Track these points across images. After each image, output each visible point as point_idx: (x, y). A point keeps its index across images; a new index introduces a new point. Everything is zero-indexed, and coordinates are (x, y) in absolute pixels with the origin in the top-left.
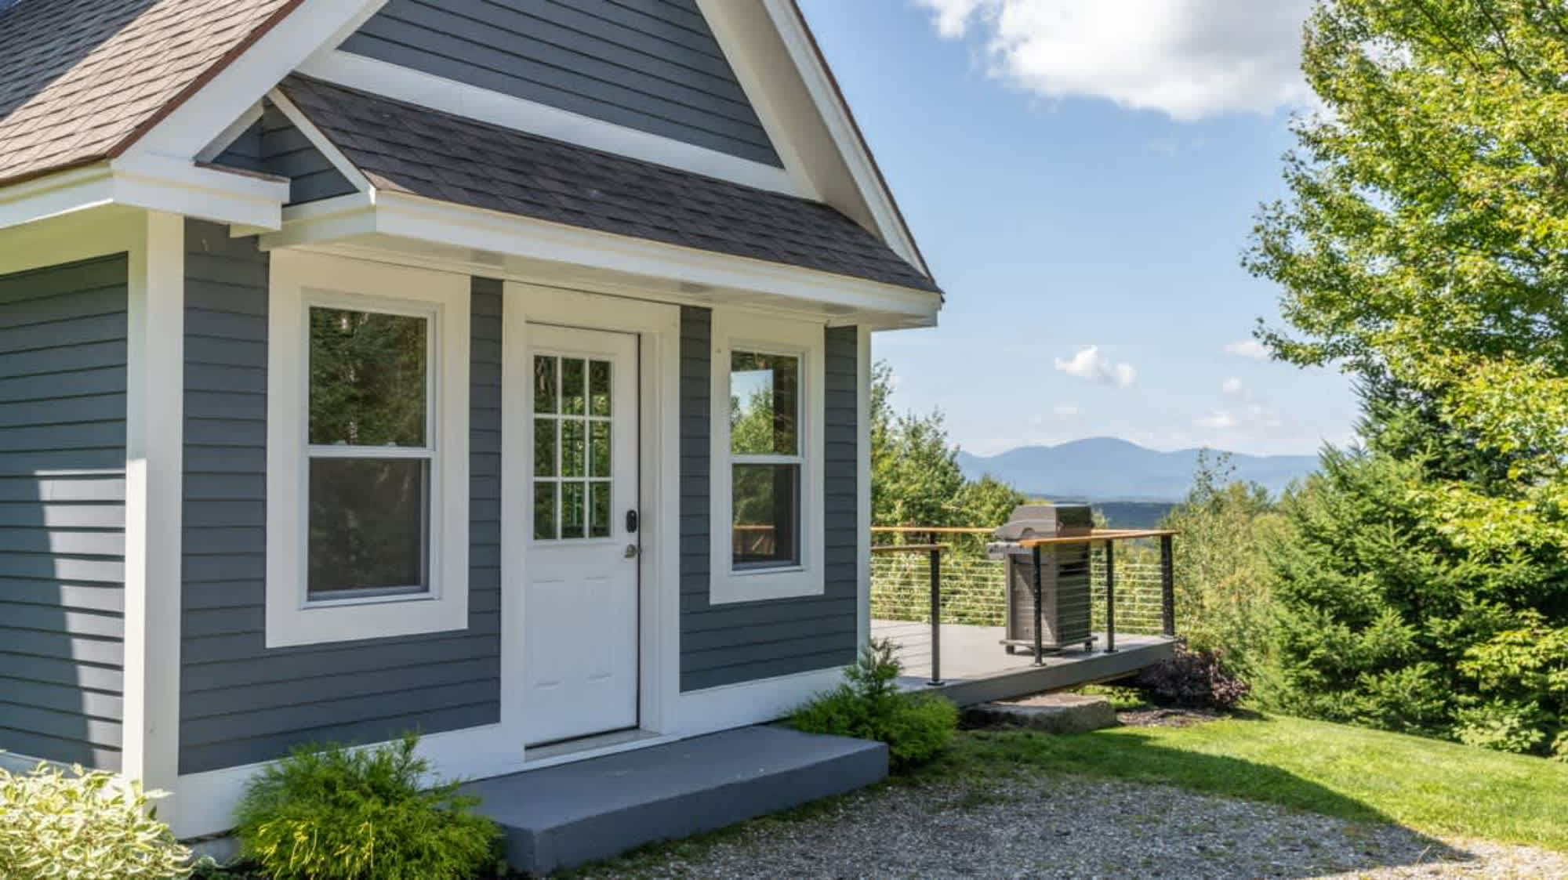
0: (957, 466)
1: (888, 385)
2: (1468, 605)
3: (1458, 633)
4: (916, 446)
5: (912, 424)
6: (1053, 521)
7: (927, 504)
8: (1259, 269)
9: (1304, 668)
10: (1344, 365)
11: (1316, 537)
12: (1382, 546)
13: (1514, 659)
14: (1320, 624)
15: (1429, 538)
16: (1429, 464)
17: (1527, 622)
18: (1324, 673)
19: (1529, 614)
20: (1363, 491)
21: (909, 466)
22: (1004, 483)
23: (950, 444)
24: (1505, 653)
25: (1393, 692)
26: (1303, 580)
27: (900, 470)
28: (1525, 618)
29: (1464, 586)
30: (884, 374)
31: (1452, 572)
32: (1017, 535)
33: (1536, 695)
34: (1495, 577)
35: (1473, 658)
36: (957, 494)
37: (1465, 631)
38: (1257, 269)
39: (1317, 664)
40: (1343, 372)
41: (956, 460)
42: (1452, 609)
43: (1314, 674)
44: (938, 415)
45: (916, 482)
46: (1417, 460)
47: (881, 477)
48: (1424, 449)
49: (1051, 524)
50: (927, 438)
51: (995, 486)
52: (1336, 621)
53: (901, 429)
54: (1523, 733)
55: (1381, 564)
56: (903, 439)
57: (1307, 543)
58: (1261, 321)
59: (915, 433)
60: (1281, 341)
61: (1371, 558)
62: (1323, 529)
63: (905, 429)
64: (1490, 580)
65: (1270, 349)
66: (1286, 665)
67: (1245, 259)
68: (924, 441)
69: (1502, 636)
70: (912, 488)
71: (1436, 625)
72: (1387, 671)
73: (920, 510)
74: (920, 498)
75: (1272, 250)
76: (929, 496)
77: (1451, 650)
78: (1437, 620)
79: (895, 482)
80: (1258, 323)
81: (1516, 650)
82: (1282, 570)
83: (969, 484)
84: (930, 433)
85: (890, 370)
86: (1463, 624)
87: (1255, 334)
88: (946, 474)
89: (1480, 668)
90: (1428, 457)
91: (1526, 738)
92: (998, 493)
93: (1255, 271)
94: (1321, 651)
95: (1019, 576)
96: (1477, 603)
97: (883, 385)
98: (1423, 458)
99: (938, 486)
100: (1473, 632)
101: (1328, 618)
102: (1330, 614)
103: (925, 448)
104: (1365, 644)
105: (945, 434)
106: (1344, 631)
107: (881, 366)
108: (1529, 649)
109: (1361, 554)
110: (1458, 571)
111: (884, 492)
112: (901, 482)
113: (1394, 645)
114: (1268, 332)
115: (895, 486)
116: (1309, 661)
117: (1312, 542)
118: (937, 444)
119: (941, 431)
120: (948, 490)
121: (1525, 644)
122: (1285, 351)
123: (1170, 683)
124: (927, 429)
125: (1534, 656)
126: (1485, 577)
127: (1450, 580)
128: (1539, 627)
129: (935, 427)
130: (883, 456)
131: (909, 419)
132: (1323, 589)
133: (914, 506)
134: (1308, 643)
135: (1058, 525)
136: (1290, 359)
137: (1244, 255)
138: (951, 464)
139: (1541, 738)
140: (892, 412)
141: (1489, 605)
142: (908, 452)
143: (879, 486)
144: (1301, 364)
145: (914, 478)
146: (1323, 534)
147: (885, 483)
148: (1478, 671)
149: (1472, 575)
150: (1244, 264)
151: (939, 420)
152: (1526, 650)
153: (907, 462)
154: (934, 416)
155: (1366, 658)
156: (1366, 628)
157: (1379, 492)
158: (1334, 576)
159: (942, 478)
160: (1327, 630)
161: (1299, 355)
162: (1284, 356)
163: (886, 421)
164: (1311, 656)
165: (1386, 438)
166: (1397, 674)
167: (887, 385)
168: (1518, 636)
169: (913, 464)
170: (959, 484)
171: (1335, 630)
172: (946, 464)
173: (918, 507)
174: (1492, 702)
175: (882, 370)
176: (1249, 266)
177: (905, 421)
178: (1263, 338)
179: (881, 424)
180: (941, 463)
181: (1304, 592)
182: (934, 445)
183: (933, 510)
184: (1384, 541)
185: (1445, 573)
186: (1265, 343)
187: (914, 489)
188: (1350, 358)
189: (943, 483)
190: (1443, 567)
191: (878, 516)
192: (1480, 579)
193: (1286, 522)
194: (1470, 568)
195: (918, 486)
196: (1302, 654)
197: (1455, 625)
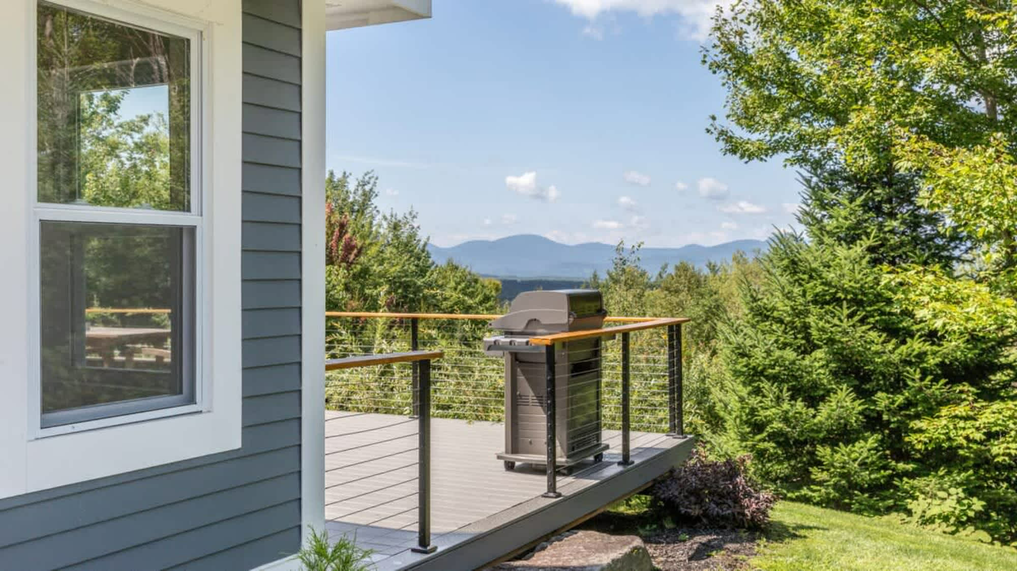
0: (428, 253)
1: (376, 190)
2: (913, 380)
3: (901, 408)
4: (397, 237)
5: (393, 220)
6: (565, 310)
7: (405, 282)
8: (718, 67)
9: (760, 441)
10: (787, 160)
11: (767, 317)
12: (835, 325)
13: (960, 432)
14: (779, 400)
15: (878, 318)
16: (871, 249)
17: (964, 396)
18: (779, 444)
19: (966, 388)
20: (813, 274)
21: (391, 253)
22: (464, 267)
23: (422, 236)
24: (951, 427)
25: (844, 463)
26: (759, 358)
27: (384, 256)
28: (961, 392)
29: (910, 363)
30: (372, 181)
31: (898, 351)
32: (520, 327)
33: (971, 463)
34: (934, 353)
35: (920, 431)
36: (428, 274)
37: (909, 404)
38: (716, 67)
39: (772, 437)
40: (785, 166)
41: (427, 248)
42: (897, 384)
43: (770, 446)
44: (414, 213)
45: (397, 264)
46: (861, 246)
47: (369, 260)
48: (868, 235)
49: (561, 315)
50: (405, 232)
51: (457, 268)
52: (793, 398)
53: (385, 224)
54: (966, 502)
55: (831, 341)
56: (387, 231)
57: (758, 322)
58: (714, 118)
59: (396, 227)
60: (731, 137)
61: (824, 337)
62: (774, 309)
63: (389, 224)
64: (930, 357)
65: (722, 144)
66: (743, 438)
67: (705, 56)
68: (403, 233)
69: (944, 411)
70: (393, 269)
71: (882, 399)
72: (841, 444)
73: (399, 287)
74: (400, 277)
75: (729, 48)
76: (406, 276)
77: (894, 422)
78: (884, 395)
79: (381, 265)
80: (711, 121)
81: (962, 424)
82: (737, 348)
83: (437, 266)
84: (408, 226)
85: (377, 178)
86: (907, 399)
87: (708, 131)
88: (419, 259)
89: (926, 440)
90: (871, 242)
91: (969, 506)
92: (459, 274)
93: (714, 68)
94: (777, 425)
95: (521, 378)
96: (922, 379)
97: (371, 190)
98: (866, 243)
99: (414, 268)
100: (915, 405)
101: (786, 395)
102: (788, 390)
103: (404, 238)
104: (818, 418)
105: (418, 227)
106: (800, 405)
107: (370, 175)
108: (973, 422)
109: (814, 333)
110: (903, 348)
111: (372, 273)
112: (385, 265)
113: (844, 418)
114: (720, 128)
115: (381, 268)
116: (765, 434)
117: (763, 321)
118: (412, 236)
119: (416, 225)
120: (421, 271)
121: (966, 418)
122: (734, 147)
123: (693, 499)
124: (405, 224)
125: (978, 429)
126: (925, 353)
127: (895, 358)
128: (975, 401)
129: (411, 223)
130: (371, 244)
131: (392, 216)
132: (781, 366)
133: (395, 283)
134: (766, 417)
135: (569, 314)
136: (738, 155)
137: (704, 53)
138: (423, 251)
139: (983, 506)
140: (378, 211)
141: (932, 381)
142: (391, 242)
143: (368, 268)
144: (746, 159)
145: (395, 262)
146: (775, 314)
147: (373, 265)
148: (925, 443)
149: (915, 353)
150: (704, 62)
151: (414, 217)
152: (969, 424)
153: (389, 249)
154: (410, 213)
155: (818, 432)
156: (821, 404)
157: (831, 276)
158: (790, 354)
159: (416, 262)
160: (786, 406)
161: (747, 150)
162: (734, 151)
163: (373, 217)
164: (768, 429)
165: (829, 224)
166: (850, 446)
167: (374, 190)
168: (961, 410)
169: (395, 251)
170: (429, 267)
171: (792, 406)
172: (420, 251)
173: (398, 284)
174: (937, 472)
175: (370, 178)
176: (708, 63)
177: (389, 218)
178: (716, 134)
179: (368, 220)
180: (416, 251)
181: (760, 368)
182: (411, 237)
183: (409, 286)
184: (836, 321)
185: (891, 352)
186: (718, 139)
187: (394, 270)
188: (791, 153)
189: (417, 266)
190: (890, 346)
191: (367, 291)
192: (921, 356)
193: (666, 296)
194: (916, 345)
195: (398, 268)
196: (758, 427)
197: (900, 399)
